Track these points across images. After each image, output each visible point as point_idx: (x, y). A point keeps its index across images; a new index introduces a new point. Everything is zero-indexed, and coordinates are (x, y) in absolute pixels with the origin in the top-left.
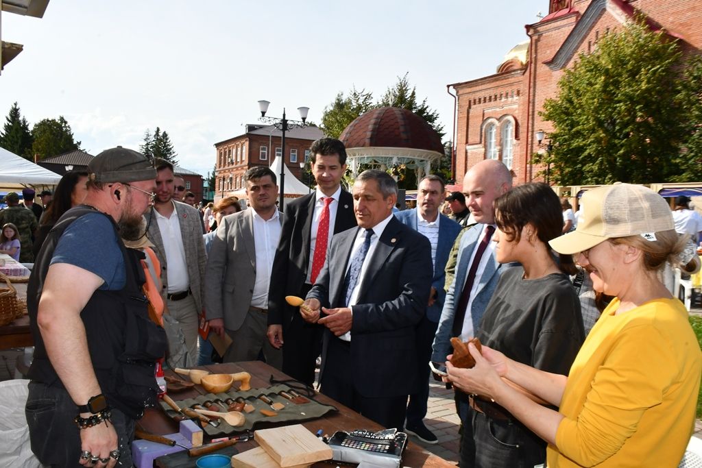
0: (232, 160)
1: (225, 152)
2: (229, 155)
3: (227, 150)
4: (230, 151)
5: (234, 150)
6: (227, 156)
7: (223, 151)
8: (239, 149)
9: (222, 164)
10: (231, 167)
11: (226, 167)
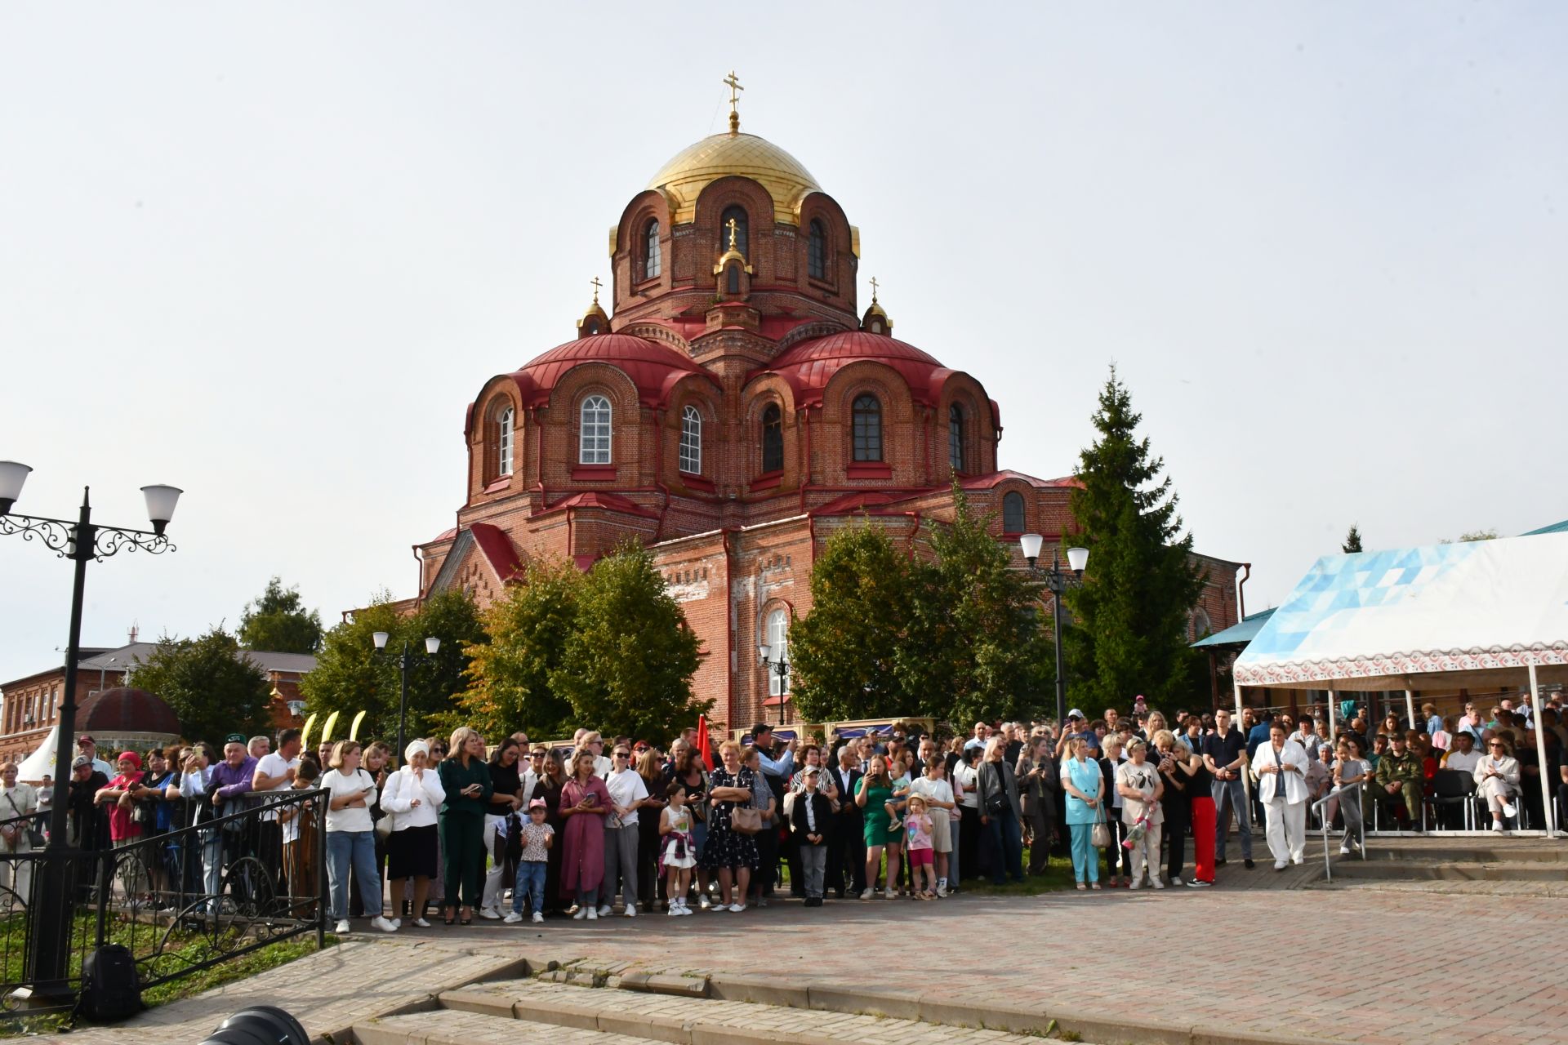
0: (31, 719)
1: (20, 702)
2: (27, 707)
3: (24, 698)
4: (29, 700)
5: (38, 699)
6: (23, 711)
7: (15, 700)
8: (47, 696)
9: (13, 725)
10: (29, 731)
11: (21, 733)
